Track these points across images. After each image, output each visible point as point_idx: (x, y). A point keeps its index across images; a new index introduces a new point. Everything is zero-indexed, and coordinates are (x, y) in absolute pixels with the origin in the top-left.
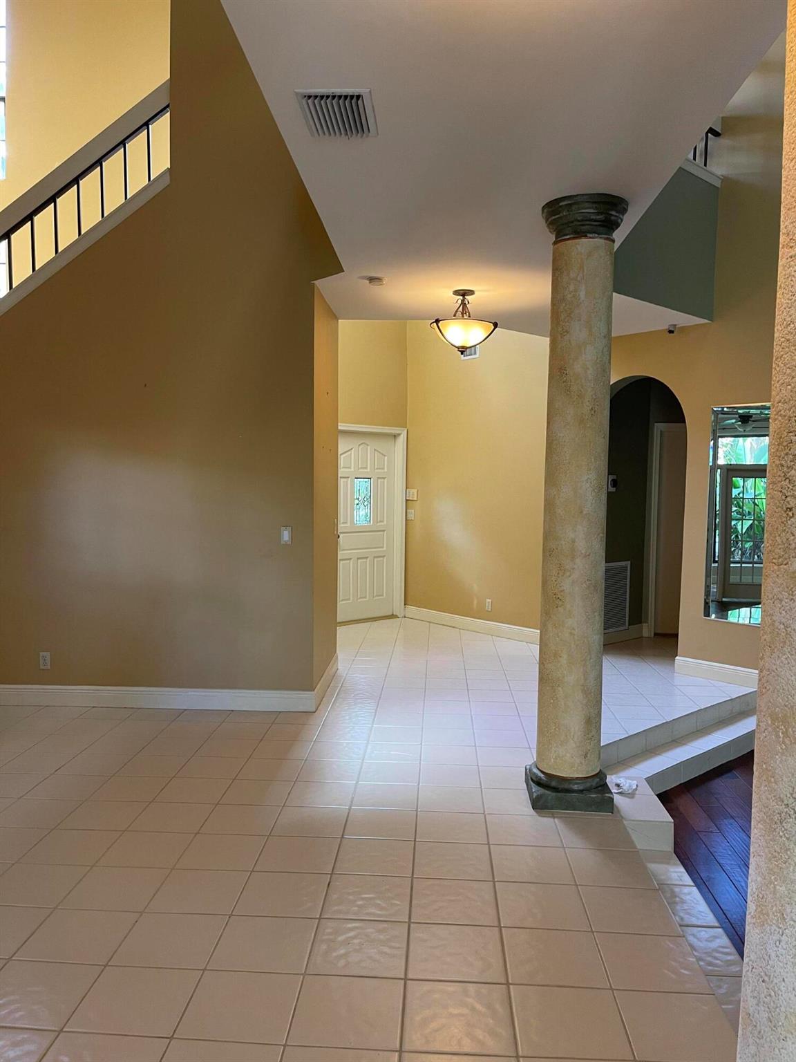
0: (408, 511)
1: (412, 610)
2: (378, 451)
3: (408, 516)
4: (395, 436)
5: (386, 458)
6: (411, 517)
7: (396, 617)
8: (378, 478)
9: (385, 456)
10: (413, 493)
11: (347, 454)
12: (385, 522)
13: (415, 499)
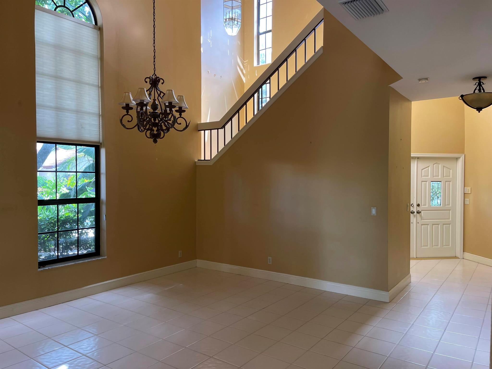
0: (465, 199)
1: (467, 255)
2: (445, 167)
3: (465, 202)
4: (457, 158)
5: (451, 170)
6: (467, 202)
7: (458, 258)
8: (446, 181)
9: (450, 169)
10: (468, 190)
11: (426, 169)
12: (451, 205)
13: (470, 192)
